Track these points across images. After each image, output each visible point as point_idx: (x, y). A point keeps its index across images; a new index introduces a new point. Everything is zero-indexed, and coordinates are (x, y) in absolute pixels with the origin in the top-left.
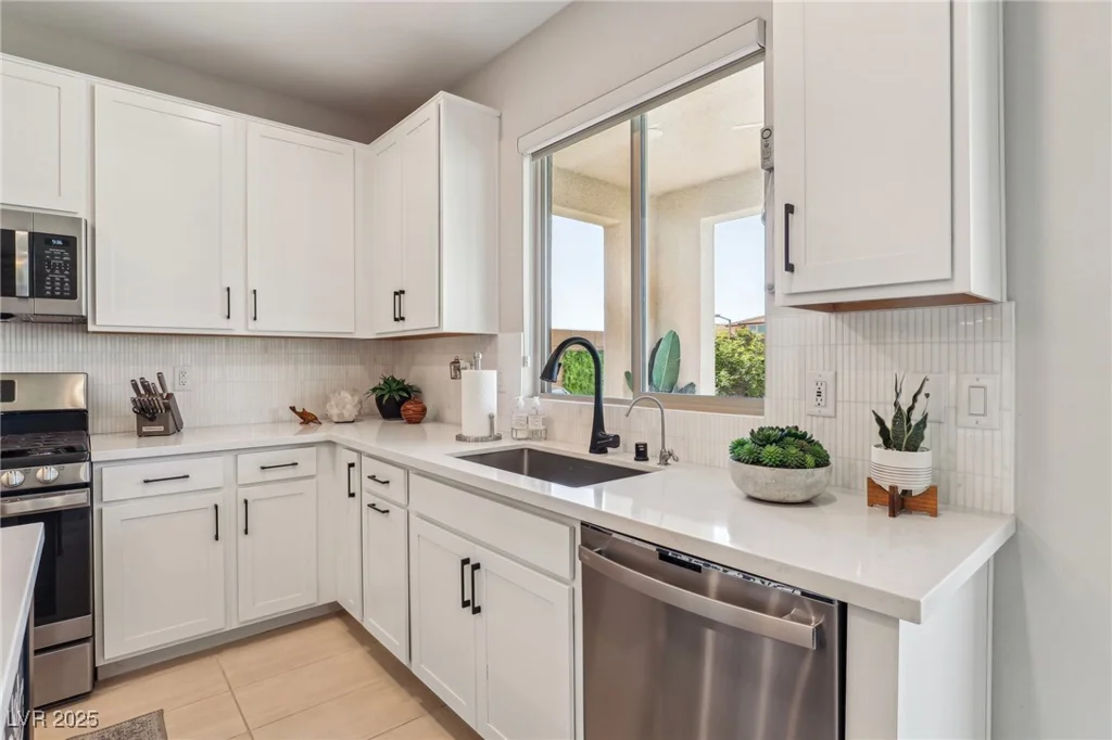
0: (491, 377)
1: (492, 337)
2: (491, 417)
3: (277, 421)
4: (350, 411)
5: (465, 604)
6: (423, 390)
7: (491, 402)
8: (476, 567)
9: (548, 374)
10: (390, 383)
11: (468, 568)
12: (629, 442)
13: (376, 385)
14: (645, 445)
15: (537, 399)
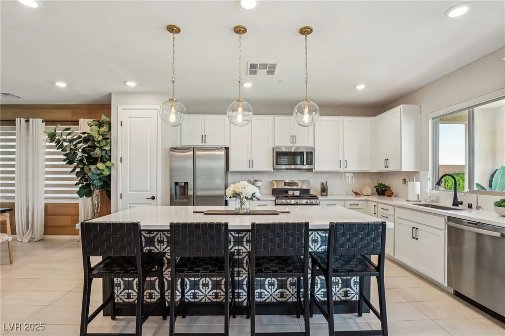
0: (418, 184)
1: (418, 172)
2: (418, 195)
3: (348, 194)
4: (369, 192)
5: (413, 238)
6: (391, 187)
7: (418, 190)
8: (417, 229)
9: (439, 183)
10: (381, 185)
11: (414, 230)
12: (466, 203)
13: (376, 185)
14: (471, 204)
15: (434, 191)
